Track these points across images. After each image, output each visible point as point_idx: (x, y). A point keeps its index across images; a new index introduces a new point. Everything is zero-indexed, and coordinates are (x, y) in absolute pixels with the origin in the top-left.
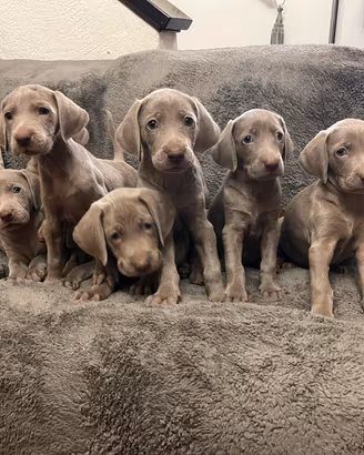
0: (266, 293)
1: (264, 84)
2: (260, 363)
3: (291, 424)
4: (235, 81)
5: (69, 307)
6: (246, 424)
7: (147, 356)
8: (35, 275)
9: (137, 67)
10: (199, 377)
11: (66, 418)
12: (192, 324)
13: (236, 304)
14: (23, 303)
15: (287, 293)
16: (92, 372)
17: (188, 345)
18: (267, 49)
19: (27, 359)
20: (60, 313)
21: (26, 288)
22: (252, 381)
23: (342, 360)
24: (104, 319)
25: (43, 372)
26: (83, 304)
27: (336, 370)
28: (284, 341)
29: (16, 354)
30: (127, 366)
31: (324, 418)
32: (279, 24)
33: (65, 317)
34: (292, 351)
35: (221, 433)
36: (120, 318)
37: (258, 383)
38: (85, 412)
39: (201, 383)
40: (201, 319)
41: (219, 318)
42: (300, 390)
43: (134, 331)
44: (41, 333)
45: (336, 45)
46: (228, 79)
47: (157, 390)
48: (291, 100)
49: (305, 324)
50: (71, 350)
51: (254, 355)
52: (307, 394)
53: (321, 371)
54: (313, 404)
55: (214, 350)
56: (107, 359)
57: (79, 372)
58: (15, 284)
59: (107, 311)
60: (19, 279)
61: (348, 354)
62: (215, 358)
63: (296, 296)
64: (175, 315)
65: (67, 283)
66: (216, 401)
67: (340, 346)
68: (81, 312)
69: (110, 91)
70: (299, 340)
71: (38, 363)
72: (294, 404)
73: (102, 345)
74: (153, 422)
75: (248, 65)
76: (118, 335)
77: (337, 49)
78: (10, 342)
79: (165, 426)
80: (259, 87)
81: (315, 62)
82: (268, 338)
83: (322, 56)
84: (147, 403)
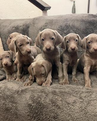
0: (73, 81)
1: (71, 25)
2: (73, 101)
3: (81, 118)
4: (63, 25)
5: (23, 88)
6: (70, 118)
7: (43, 101)
8: (13, 78)
9: (37, 21)
10: (57, 106)
11: (24, 117)
12: (55, 91)
13: (66, 85)
14: (11, 87)
15: (79, 81)
16: (30, 105)
17: (54, 97)
18: (71, 15)
19: (13, 102)
20: (21, 90)
21: (11, 82)
22: (71, 106)
23: (93, 100)
24: (32, 91)
25: (17, 105)
26: (26, 87)
27: (92, 103)
28: (79, 95)
29: (10, 101)
30: (39, 103)
31: (89, 116)
32: (74, 6)
33: (22, 91)
34: (81, 98)
35: (63, 120)
36: (36, 90)
37: (72, 107)
38: (28, 115)
39: (58, 107)
40: (57, 90)
41: (61, 90)
42: (83, 108)
43: (40, 94)
44: (16, 95)
45: (89, 13)
46: (61, 24)
47: (47, 109)
48: (78, 29)
49: (84, 90)
50: (24, 100)
51: (71, 99)
52: (85, 109)
53: (88, 103)
54: (87, 112)
55: (61, 98)
56: (34, 102)
57: (27, 105)
58: (8, 81)
59: (33, 89)
60: (9, 80)
61: (95, 98)
62: (61, 101)
63: (81, 82)
64: (50, 89)
65: (22, 80)
66: (62, 112)
67: (93, 96)
68: (26, 89)
69: (30, 28)
70: (82, 95)
71: (16, 103)
72: (82, 112)
73: (32, 98)
74: (46, 117)
75: (66, 20)
76: (36, 95)
77: (90, 15)
78: (8, 98)
79: (49, 118)
80: (69, 26)
81: (84, 19)
82: (74, 95)
83: (85, 17)
84: (44, 113)
